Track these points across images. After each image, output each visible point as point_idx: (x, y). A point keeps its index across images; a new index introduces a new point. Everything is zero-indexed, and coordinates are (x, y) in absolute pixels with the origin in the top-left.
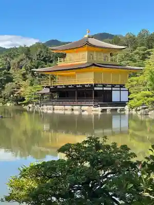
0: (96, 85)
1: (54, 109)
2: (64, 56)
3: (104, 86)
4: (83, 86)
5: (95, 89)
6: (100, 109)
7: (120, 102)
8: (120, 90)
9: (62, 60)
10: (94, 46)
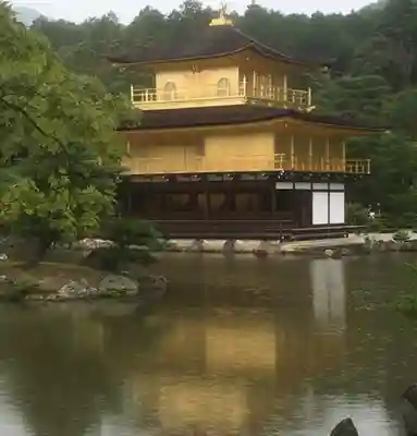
5: (280, 186)
7: (329, 225)
8: (329, 191)
9: (145, 93)
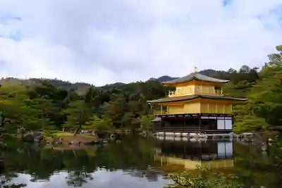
0: (202, 115)
1: (165, 136)
2: (174, 89)
3: (210, 115)
4: (191, 115)
5: (202, 118)
6: (206, 136)
7: (225, 130)
8: (225, 119)
9: (173, 93)
10: (201, 81)
